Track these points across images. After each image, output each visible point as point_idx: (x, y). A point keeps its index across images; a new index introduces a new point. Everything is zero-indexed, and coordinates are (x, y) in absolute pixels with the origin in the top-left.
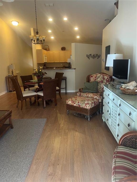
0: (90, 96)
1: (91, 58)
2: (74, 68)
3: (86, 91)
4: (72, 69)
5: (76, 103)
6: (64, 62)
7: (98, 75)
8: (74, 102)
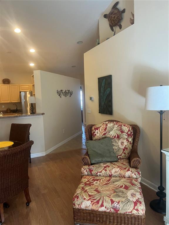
0: (116, 172)
1: (63, 96)
2: (42, 112)
3: (97, 160)
4: (39, 114)
5: (105, 204)
6: (9, 102)
7: (109, 125)
8: (98, 202)
